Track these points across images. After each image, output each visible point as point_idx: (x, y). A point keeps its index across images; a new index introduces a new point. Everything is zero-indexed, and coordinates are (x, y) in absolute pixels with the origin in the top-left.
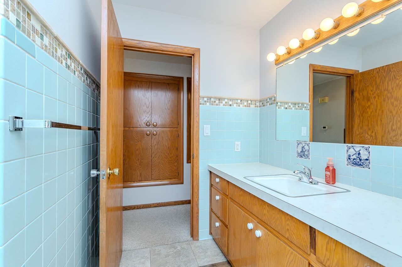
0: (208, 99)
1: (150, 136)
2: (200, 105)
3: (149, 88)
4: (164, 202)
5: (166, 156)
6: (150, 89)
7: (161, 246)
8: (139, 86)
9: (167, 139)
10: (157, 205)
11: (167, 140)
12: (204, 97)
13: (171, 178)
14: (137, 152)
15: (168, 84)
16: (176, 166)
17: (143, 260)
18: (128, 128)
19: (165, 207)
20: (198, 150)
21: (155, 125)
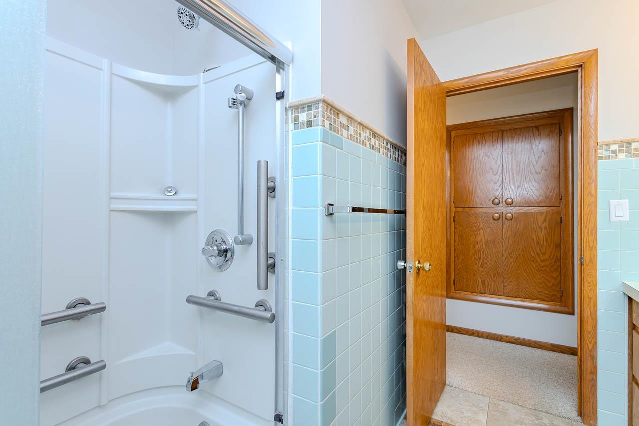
0: (620, 147)
1: (501, 220)
2: (598, 161)
3: (497, 140)
4: (529, 340)
5: (533, 257)
6: (499, 142)
7: (510, 404)
8: (479, 142)
9: (535, 226)
10: (513, 341)
11: (534, 228)
12: (610, 143)
13: (544, 298)
14: (477, 246)
15: (537, 127)
16: (555, 279)
17: (474, 409)
18: (461, 209)
19: (531, 348)
20: (593, 249)
21: (511, 203)
